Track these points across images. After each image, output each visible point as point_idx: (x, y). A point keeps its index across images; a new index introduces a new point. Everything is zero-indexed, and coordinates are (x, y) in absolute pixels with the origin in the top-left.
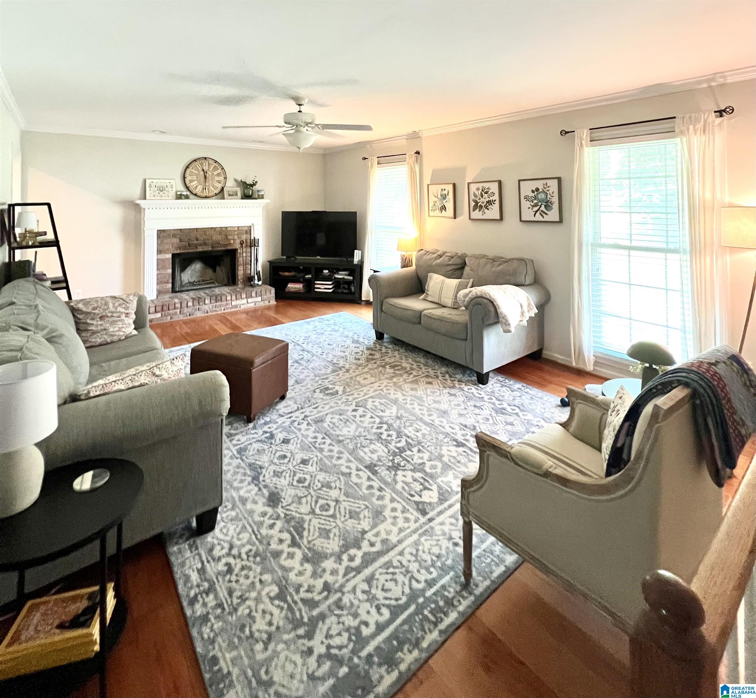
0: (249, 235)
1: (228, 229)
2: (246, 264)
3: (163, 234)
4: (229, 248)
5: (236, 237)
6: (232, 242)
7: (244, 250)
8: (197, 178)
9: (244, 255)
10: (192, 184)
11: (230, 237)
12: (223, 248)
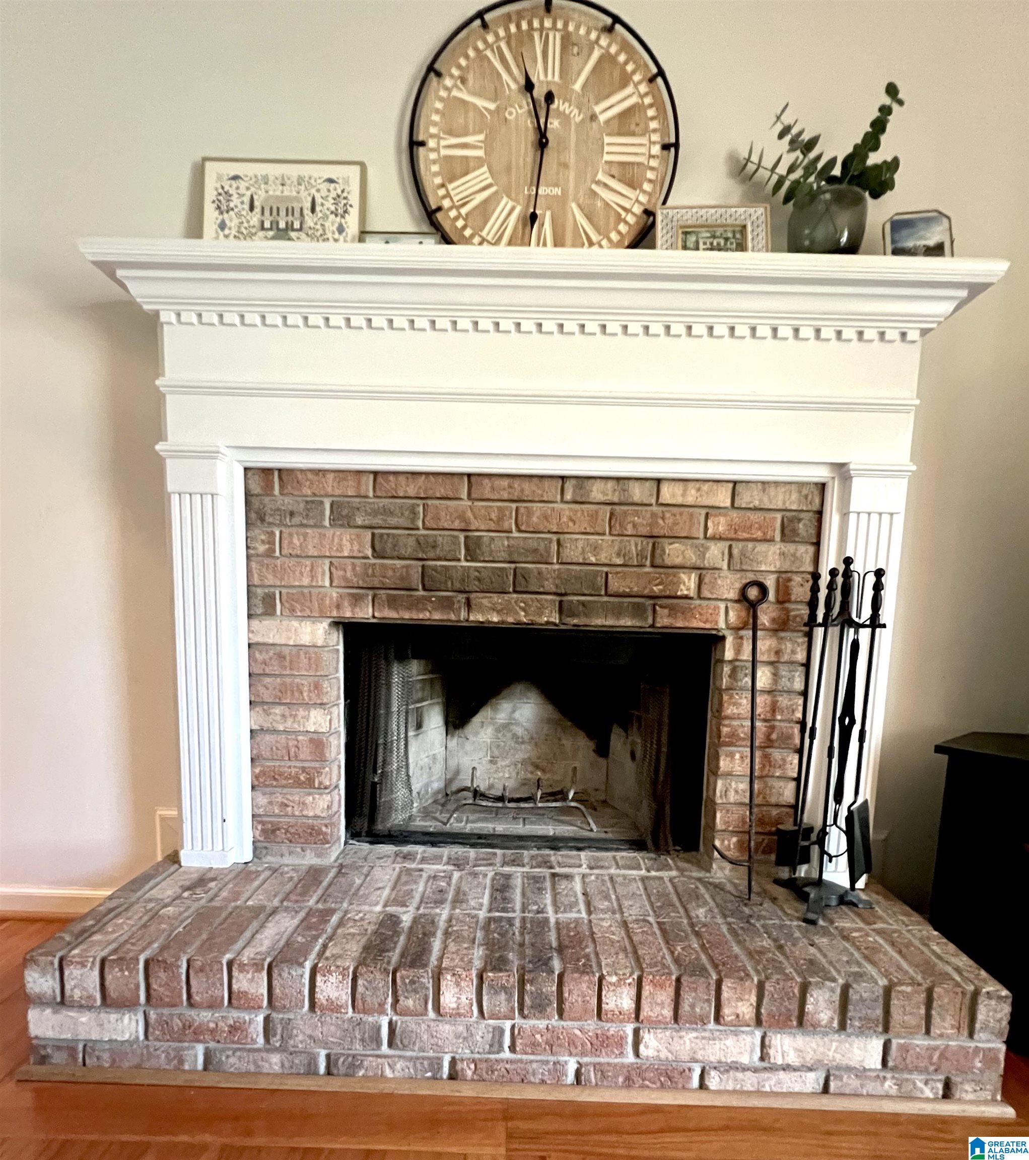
0: (806, 552)
1: (668, 493)
2: (769, 743)
3: (279, 499)
4: (664, 620)
5: (715, 553)
6: (688, 584)
7: (765, 644)
8: (488, 144)
9: (764, 678)
10: (459, 189)
11: (674, 552)
12: (627, 622)
